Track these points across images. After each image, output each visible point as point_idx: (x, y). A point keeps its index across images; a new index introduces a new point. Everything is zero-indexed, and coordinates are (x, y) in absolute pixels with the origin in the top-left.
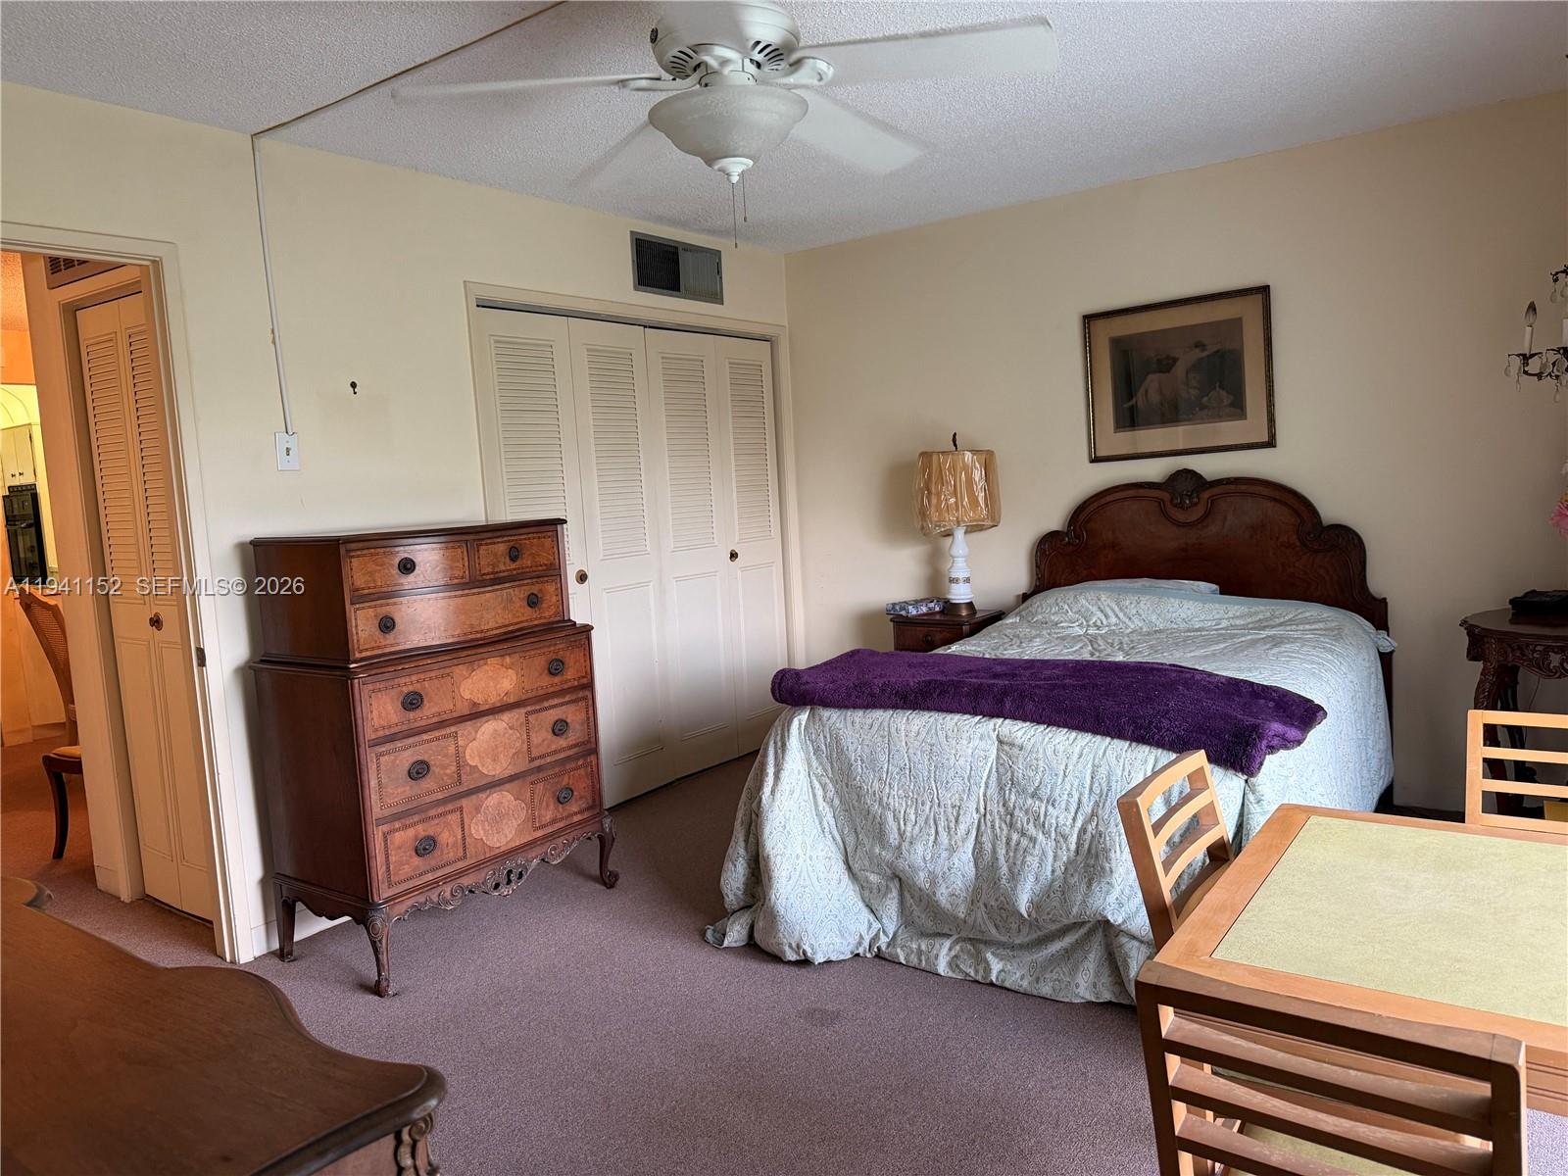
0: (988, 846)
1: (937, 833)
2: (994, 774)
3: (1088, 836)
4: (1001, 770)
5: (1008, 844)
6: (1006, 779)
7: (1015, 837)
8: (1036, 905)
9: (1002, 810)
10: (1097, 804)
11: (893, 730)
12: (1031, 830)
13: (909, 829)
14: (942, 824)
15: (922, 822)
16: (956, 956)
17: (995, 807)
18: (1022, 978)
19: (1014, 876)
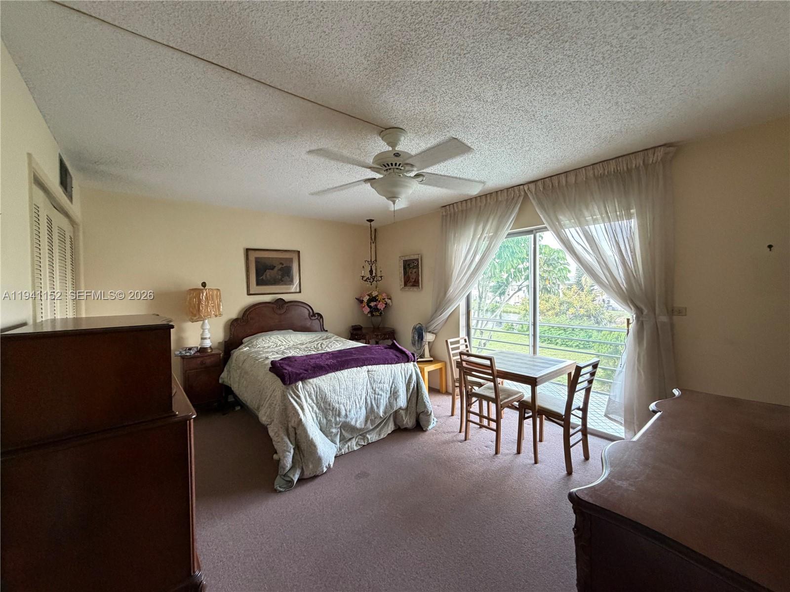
0: (369, 403)
1: (356, 405)
2: (368, 381)
3: (393, 389)
4: (370, 379)
5: (375, 399)
6: (372, 380)
7: (376, 396)
8: (385, 413)
9: (372, 390)
10: (393, 379)
11: (339, 378)
12: (380, 392)
13: (348, 407)
14: (357, 401)
15: (351, 403)
16: (357, 442)
17: (370, 391)
18: (376, 437)
19: (378, 407)
